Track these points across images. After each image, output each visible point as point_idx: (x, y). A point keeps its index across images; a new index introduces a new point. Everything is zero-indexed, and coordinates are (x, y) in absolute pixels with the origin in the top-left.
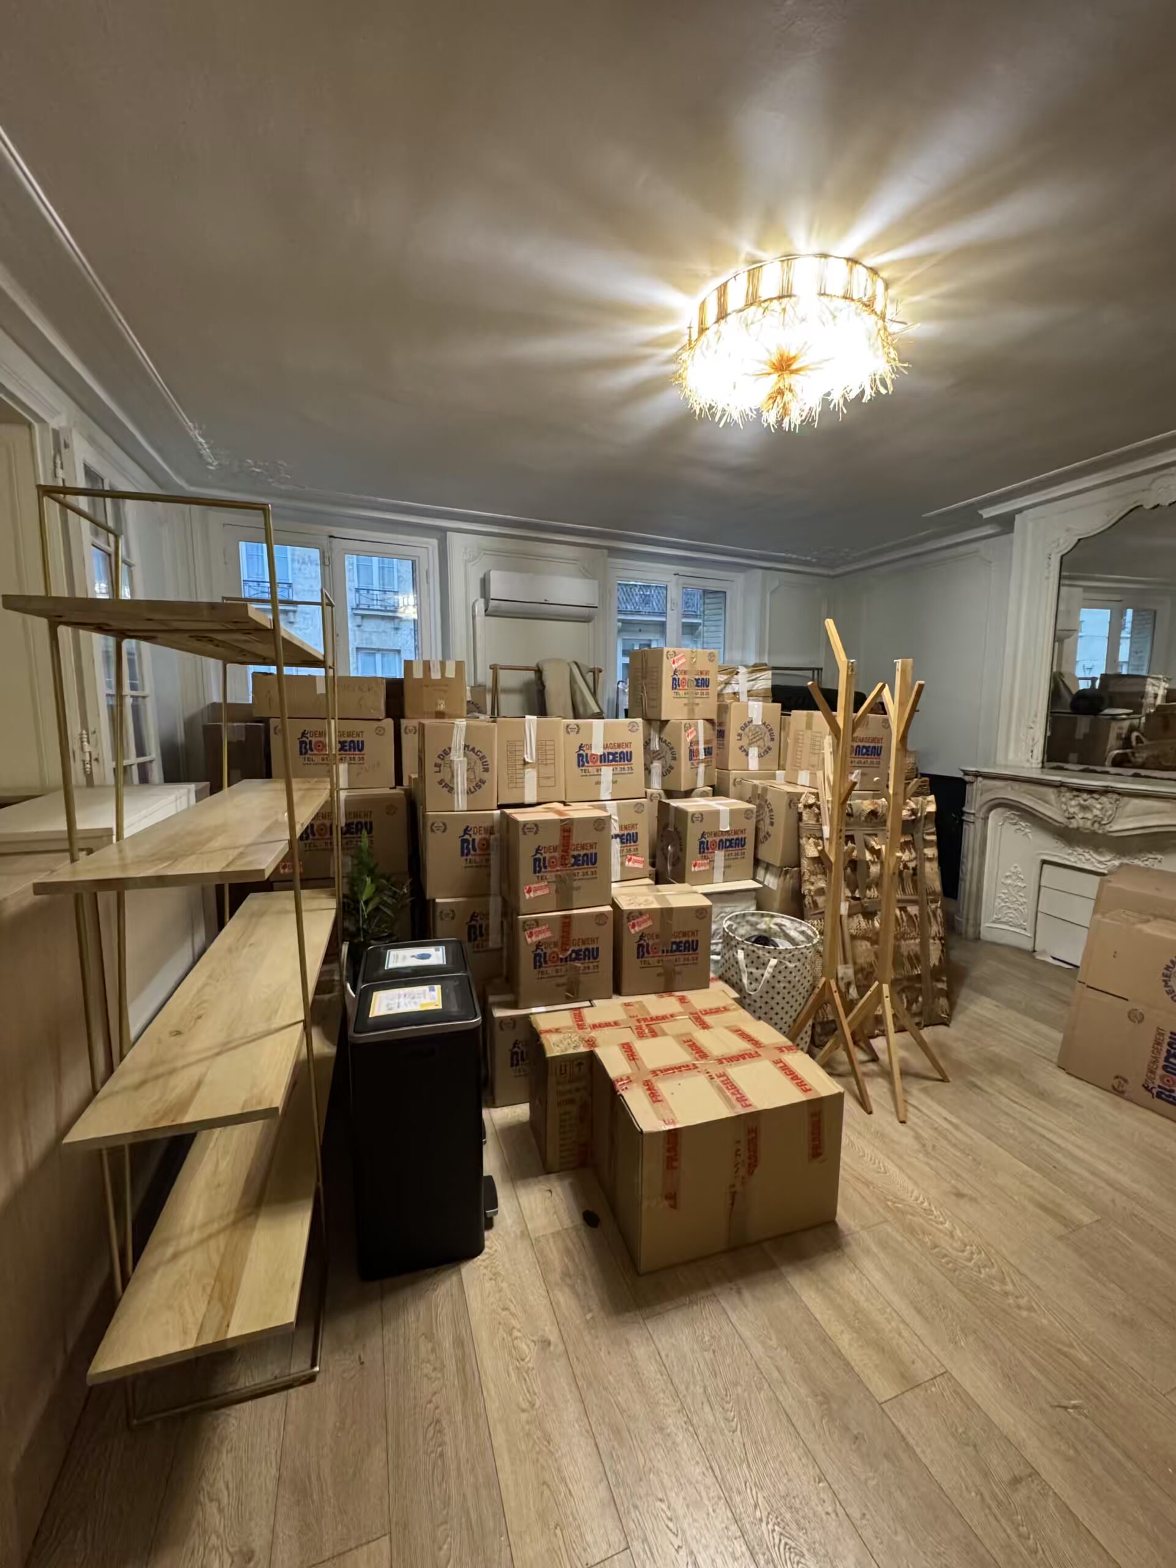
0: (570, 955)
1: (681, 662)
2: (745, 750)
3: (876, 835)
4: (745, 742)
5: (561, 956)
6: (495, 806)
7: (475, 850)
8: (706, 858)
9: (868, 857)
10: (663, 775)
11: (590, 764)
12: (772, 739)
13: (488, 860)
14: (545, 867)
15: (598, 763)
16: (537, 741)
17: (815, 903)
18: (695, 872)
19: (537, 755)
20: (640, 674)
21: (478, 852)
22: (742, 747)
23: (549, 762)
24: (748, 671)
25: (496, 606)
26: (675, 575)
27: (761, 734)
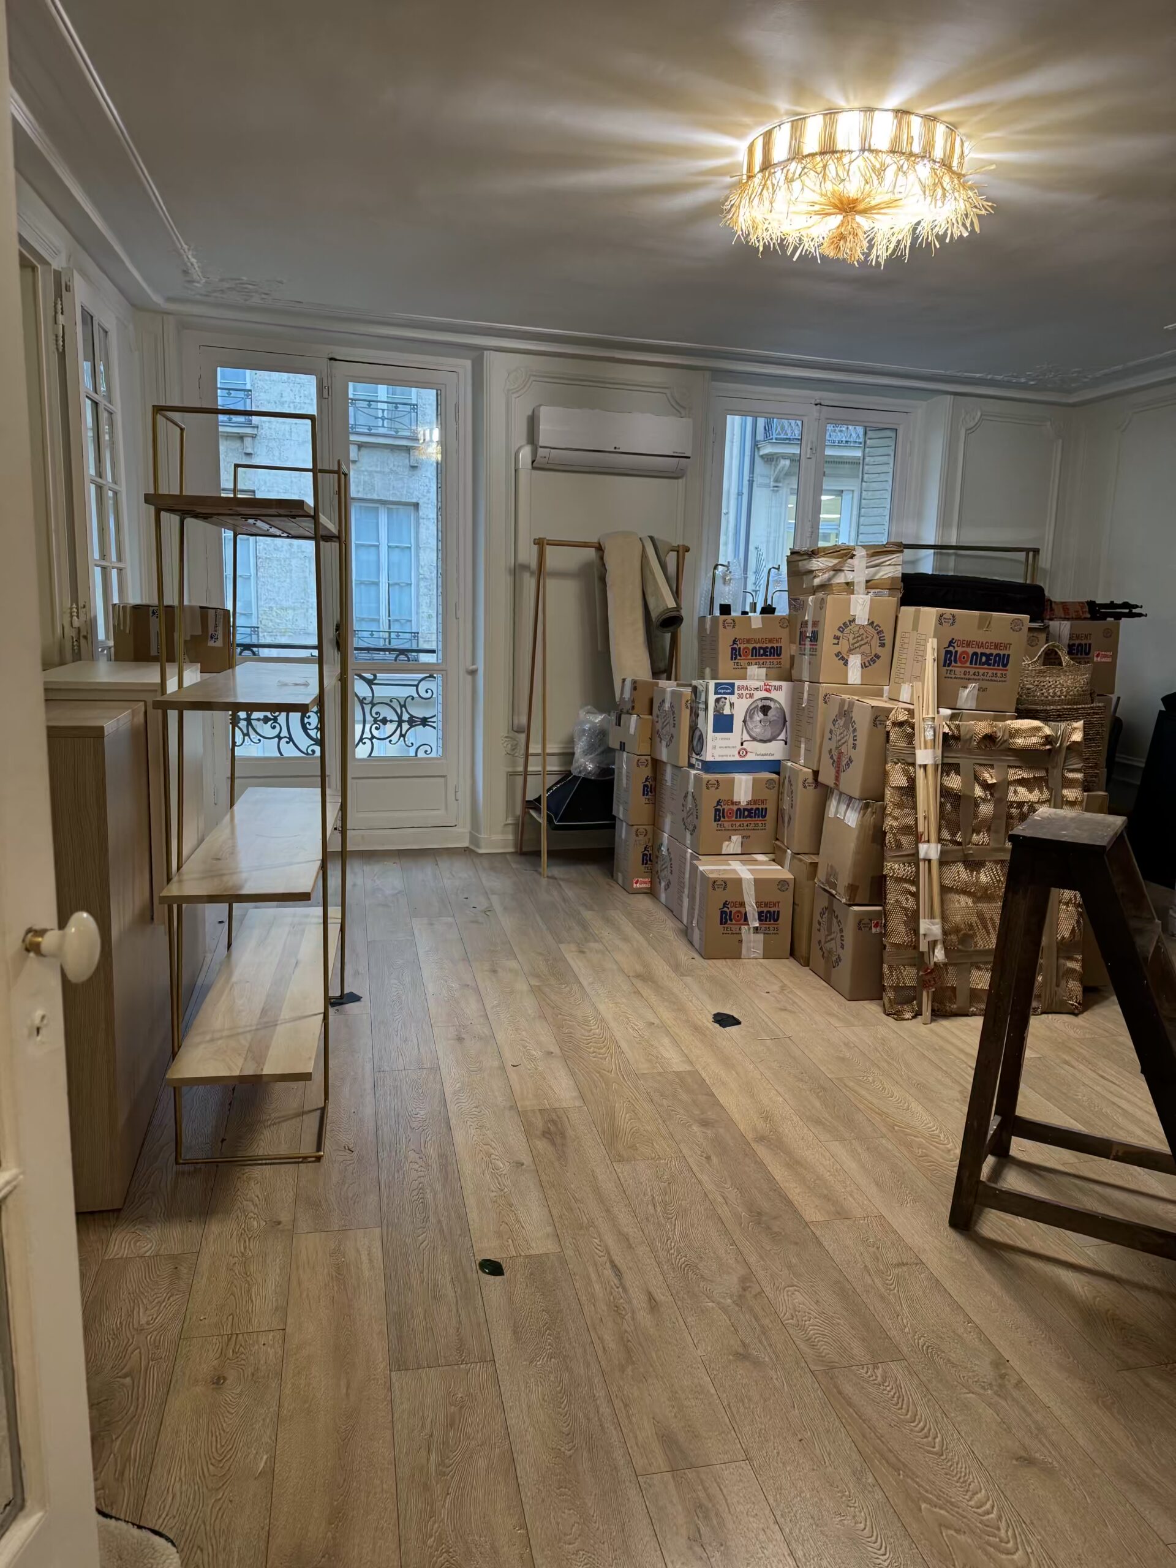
2: (843, 658)
3: (992, 766)
4: (844, 646)
9: (978, 791)
12: (883, 645)
17: (899, 845)
22: (839, 652)
24: (868, 554)
25: (547, 456)
26: (816, 404)
27: (867, 637)
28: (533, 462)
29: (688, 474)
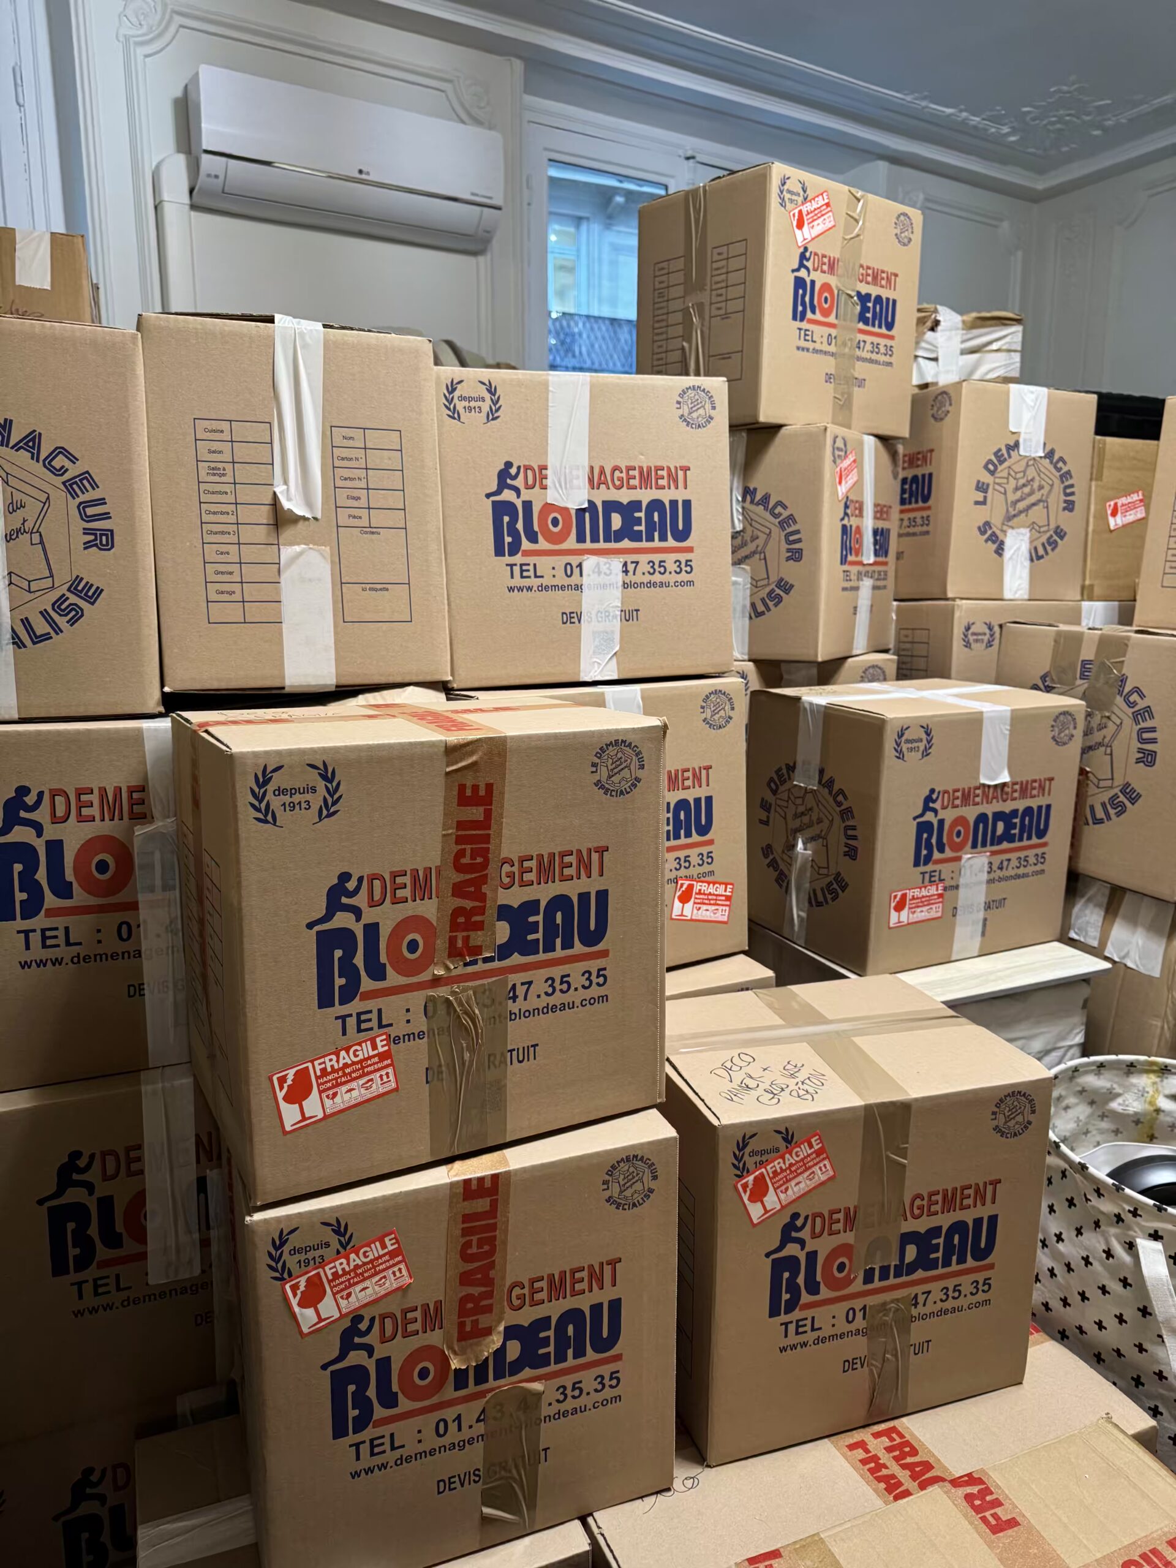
0: (500, 1353)
1: (819, 227)
2: (993, 538)
5: (455, 1364)
6: (152, 701)
7: (62, 889)
8: (932, 879)
10: (756, 613)
11: (543, 544)
12: (1070, 506)
13: (127, 931)
14: (377, 972)
15: (571, 543)
16: (329, 430)
18: (900, 926)
19: (332, 486)
20: (679, 277)
21: (80, 896)
22: (987, 524)
23: (378, 518)
24: (964, 322)
25: (222, 177)
26: (688, 158)
27: (1041, 488)
28: (191, 191)
29: (495, 244)
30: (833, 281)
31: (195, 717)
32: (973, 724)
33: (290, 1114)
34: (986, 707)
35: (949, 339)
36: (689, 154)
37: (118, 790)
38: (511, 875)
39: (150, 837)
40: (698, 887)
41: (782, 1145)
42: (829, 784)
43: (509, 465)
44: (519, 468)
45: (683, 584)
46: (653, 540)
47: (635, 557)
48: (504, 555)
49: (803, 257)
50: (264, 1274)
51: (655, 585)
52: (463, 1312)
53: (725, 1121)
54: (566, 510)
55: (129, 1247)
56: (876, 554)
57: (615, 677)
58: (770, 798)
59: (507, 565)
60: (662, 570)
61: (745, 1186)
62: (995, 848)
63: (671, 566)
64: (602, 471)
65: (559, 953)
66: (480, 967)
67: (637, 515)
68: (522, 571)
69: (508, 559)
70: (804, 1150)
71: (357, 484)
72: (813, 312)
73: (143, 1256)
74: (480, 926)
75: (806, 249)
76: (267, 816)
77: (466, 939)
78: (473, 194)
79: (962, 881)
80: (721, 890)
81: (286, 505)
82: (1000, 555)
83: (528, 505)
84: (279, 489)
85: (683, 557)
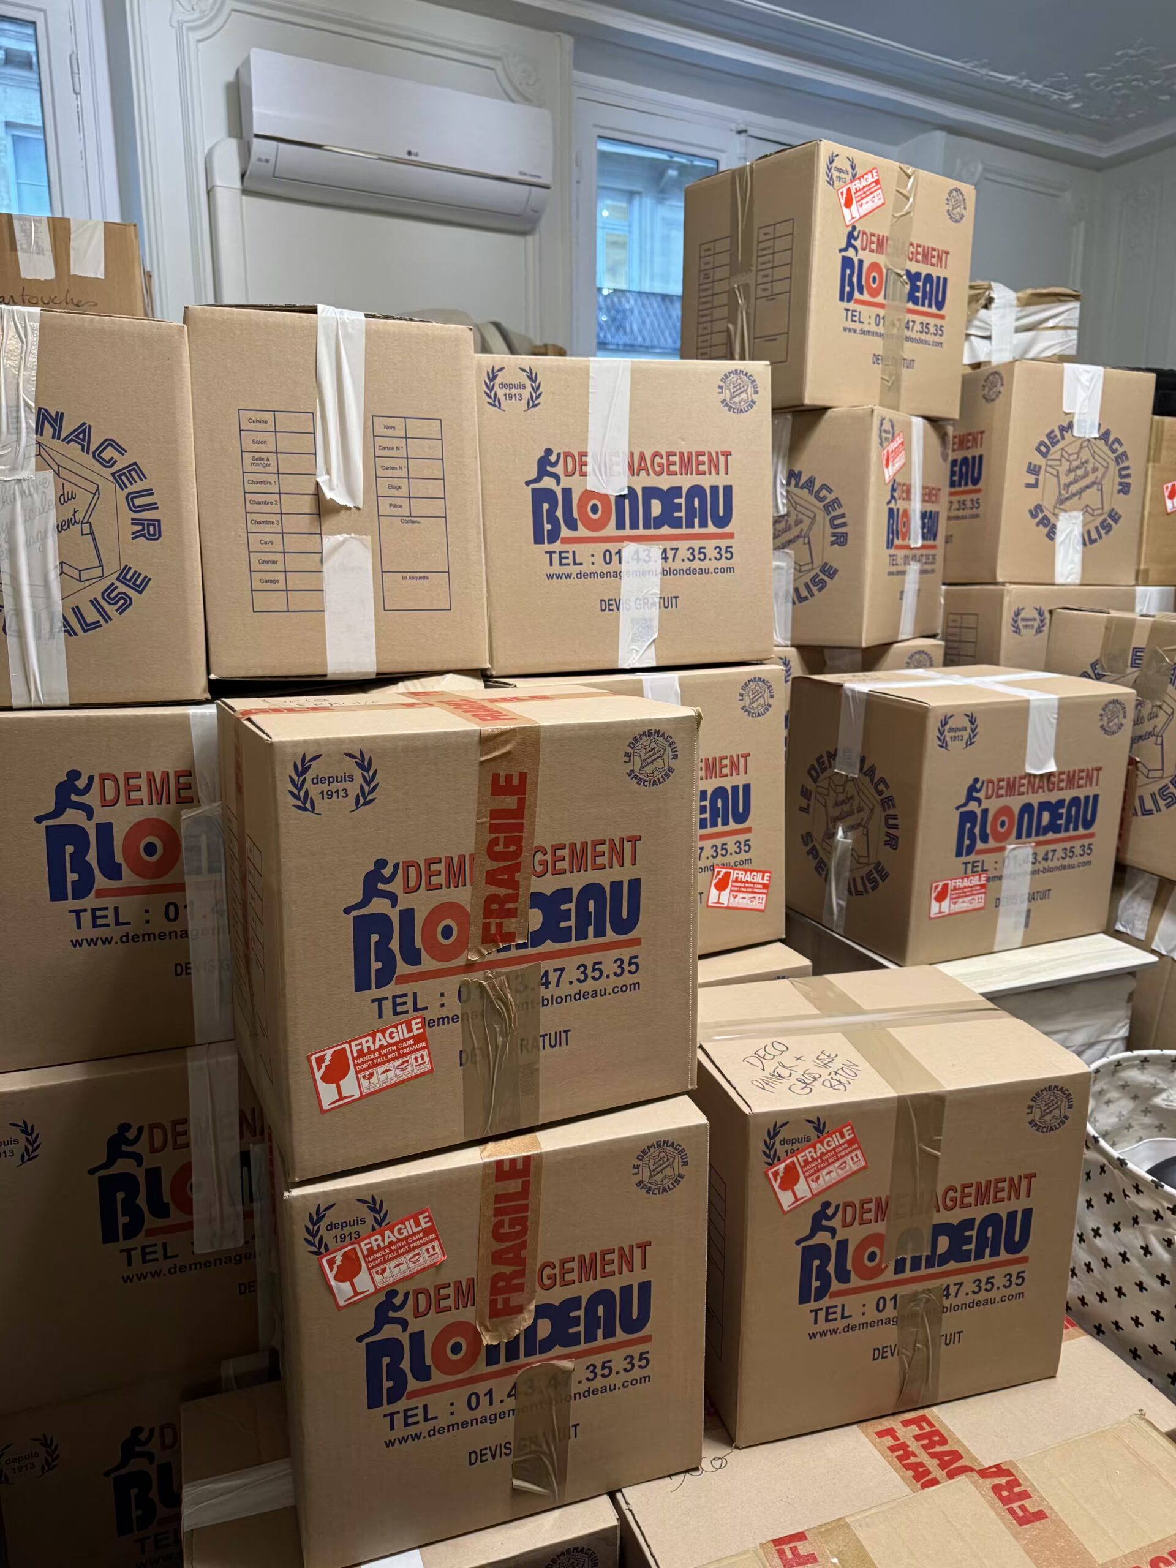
0: (531, 1331)
1: (868, 205)
2: (1045, 522)
5: (487, 1340)
6: (199, 688)
7: (112, 871)
8: (975, 869)
10: (799, 598)
11: (582, 531)
12: (1125, 489)
13: (174, 912)
14: (412, 956)
15: (610, 530)
16: (371, 418)
18: (941, 917)
19: (374, 476)
20: (725, 259)
21: (128, 877)
22: (1039, 507)
23: (419, 507)
24: (1019, 299)
25: (273, 161)
26: (740, 132)
27: (1095, 470)
28: (243, 176)
29: (543, 224)
30: (881, 260)
31: (239, 704)
32: (1019, 712)
33: (328, 1094)
34: (1033, 696)
35: (1003, 317)
36: (742, 127)
37: (166, 775)
38: (543, 863)
39: (196, 820)
40: (734, 874)
41: (814, 1134)
42: (870, 772)
43: (549, 452)
44: (559, 454)
45: (723, 570)
46: (693, 526)
47: (675, 544)
48: (543, 543)
49: (851, 236)
50: (301, 1250)
51: (694, 572)
52: (495, 1290)
53: (757, 1109)
54: (604, 498)
55: (176, 1216)
56: (924, 537)
57: (653, 664)
58: (810, 785)
59: (546, 552)
60: (702, 556)
61: (776, 1174)
62: (1041, 838)
63: (711, 553)
64: (642, 457)
65: (591, 940)
66: (514, 953)
67: (677, 501)
68: (561, 558)
69: (547, 547)
70: (836, 1140)
71: (397, 473)
72: (861, 292)
73: (189, 1226)
74: (512, 913)
75: (854, 228)
76: (306, 804)
77: (500, 926)
78: (521, 173)
79: (1006, 872)
80: (758, 878)
81: (329, 494)
82: (1052, 539)
83: (567, 492)
84: (322, 479)
85: (723, 543)
